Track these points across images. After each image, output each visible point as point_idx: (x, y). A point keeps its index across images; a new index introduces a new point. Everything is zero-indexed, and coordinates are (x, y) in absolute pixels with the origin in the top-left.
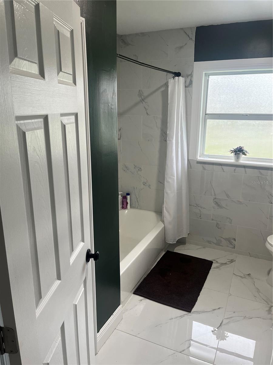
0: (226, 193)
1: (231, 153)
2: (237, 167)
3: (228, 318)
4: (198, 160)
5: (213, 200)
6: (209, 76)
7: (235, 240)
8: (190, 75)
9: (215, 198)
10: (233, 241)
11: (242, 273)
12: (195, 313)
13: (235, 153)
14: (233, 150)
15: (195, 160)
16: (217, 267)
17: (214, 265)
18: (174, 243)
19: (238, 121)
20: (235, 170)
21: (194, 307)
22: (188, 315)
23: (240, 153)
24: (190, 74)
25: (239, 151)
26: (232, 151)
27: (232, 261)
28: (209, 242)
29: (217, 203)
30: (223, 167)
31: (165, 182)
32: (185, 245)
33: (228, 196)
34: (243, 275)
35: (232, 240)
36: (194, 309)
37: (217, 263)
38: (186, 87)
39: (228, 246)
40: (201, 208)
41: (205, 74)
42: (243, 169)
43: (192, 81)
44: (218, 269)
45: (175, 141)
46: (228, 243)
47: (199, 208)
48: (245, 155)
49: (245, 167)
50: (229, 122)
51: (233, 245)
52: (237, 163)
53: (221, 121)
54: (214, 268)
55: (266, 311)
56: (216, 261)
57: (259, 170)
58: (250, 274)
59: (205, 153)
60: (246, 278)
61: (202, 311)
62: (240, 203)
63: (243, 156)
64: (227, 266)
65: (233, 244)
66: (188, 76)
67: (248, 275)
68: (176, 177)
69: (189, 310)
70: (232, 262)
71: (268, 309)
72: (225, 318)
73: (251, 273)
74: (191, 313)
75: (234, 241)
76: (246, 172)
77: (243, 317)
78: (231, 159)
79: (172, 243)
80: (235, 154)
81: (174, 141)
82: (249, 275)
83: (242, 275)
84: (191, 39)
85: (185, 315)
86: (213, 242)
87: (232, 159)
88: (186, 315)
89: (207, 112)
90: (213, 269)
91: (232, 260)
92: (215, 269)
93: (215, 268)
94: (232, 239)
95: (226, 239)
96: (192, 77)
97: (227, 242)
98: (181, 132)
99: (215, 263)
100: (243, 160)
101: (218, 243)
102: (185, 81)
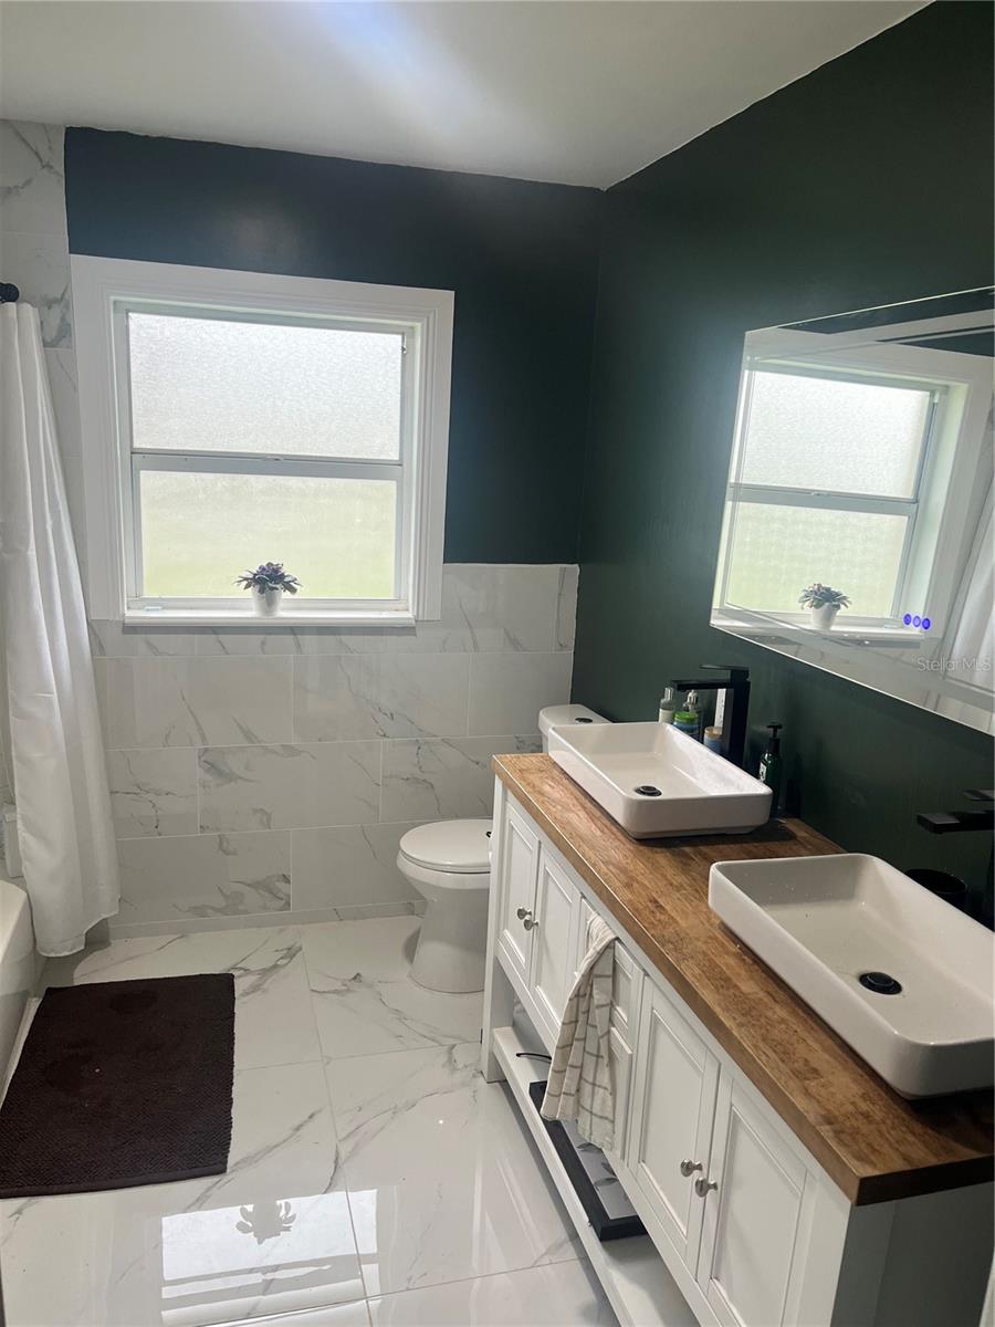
0: (241, 728)
1: (246, 588)
2: (270, 634)
3: (348, 1136)
4: (127, 621)
5: (199, 757)
6: (128, 311)
7: (286, 879)
8: (57, 301)
9: (206, 750)
10: (281, 885)
11: (337, 979)
12: (241, 1168)
13: (258, 587)
14: (251, 576)
15: (117, 619)
16: (255, 988)
17: (240, 986)
18: (75, 951)
19: (252, 478)
20: (263, 643)
21: (230, 1149)
22: (218, 1185)
23: (278, 586)
24: (59, 296)
25: (269, 580)
26: (246, 579)
27: (291, 953)
28: (199, 911)
29: (212, 768)
30: (222, 637)
31: (11, 717)
32: (109, 948)
33: (249, 736)
34: (340, 984)
35: (277, 884)
36: (233, 1157)
37: (246, 975)
38: (45, 344)
39: (265, 908)
40: (158, 794)
41: (115, 302)
42: (289, 639)
43: (69, 325)
44: (259, 992)
45: (34, 553)
46: (267, 894)
47: (151, 797)
48: (293, 590)
49: (294, 630)
50: (221, 481)
51: (281, 899)
52: (268, 621)
53: (191, 475)
54: (246, 994)
55: (443, 1066)
56: (241, 969)
57: (338, 637)
58: (358, 974)
59: (147, 594)
60: (353, 991)
61: (260, 1152)
62: (290, 751)
63: (287, 595)
64: (282, 971)
65: (282, 896)
66: (49, 303)
67: (355, 978)
68: (56, 695)
69: (220, 1166)
70: (295, 955)
71: (444, 1059)
72: (340, 1138)
73: (360, 972)
74: (228, 1171)
75: (284, 884)
76: (298, 645)
77: (390, 1112)
78: (246, 607)
79: (67, 953)
80: (262, 591)
81: (32, 553)
82: (357, 977)
83: (338, 986)
84: (49, 166)
85: (209, 1189)
86: (213, 908)
87: (251, 609)
88: (215, 1189)
89: (137, 445)
90: (245, 999)
91: (289, 949)
92: (251, 996)
93: (248, 994)
94: (278, 881)
95: (255, 885)
96: (67, 307)
97: (261, 891)
98: (52, 517)
99: (239, 977)
100: (287, 609)
101: (232, 907)
102: (42, 323)
